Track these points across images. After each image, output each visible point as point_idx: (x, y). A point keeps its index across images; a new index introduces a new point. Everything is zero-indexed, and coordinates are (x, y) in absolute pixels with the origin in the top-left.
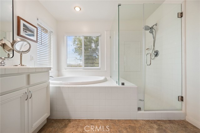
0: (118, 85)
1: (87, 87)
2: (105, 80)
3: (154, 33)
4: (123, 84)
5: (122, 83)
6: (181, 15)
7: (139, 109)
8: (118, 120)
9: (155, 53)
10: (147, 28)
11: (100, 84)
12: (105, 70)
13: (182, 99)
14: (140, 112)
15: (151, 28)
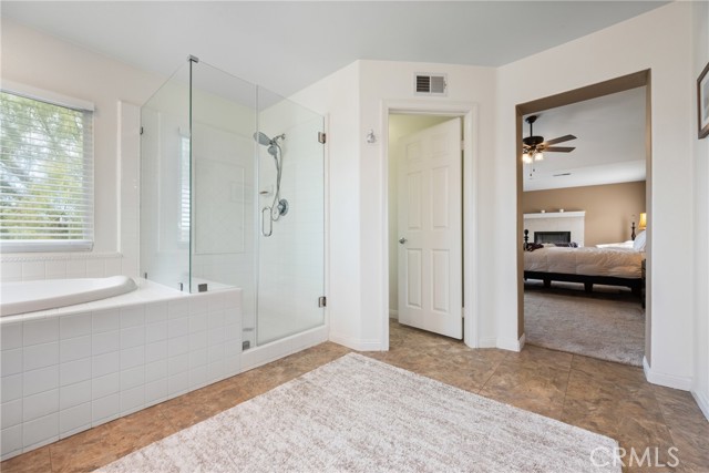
0: (186, 293)
1: (59, 318)
2: (129, 288)
3: (278, 155)
4: (203, 288)
5: (200, 286)
6: (323, 138)
7: (246, 346)
8: (189, 394)
9: (281, 207)
10: (263, 139)
11: (113, 299)
12: (119, 250)
13: (324, 302)
14: (247, 351)
15: (273, 143)
